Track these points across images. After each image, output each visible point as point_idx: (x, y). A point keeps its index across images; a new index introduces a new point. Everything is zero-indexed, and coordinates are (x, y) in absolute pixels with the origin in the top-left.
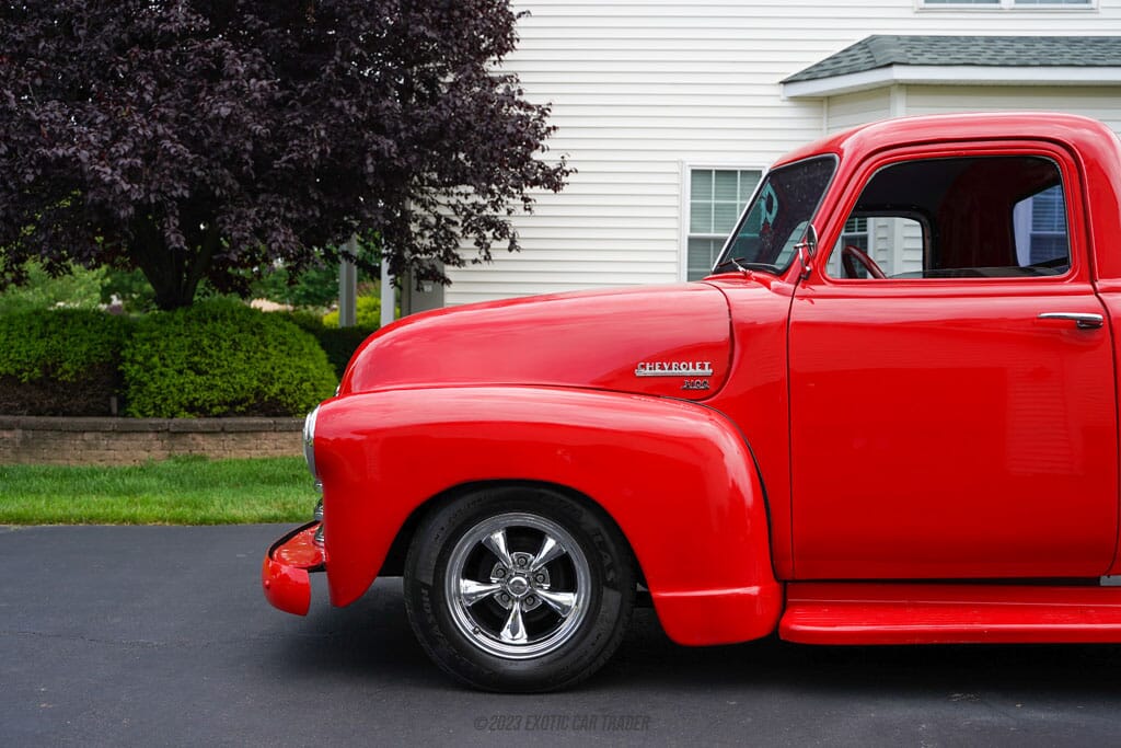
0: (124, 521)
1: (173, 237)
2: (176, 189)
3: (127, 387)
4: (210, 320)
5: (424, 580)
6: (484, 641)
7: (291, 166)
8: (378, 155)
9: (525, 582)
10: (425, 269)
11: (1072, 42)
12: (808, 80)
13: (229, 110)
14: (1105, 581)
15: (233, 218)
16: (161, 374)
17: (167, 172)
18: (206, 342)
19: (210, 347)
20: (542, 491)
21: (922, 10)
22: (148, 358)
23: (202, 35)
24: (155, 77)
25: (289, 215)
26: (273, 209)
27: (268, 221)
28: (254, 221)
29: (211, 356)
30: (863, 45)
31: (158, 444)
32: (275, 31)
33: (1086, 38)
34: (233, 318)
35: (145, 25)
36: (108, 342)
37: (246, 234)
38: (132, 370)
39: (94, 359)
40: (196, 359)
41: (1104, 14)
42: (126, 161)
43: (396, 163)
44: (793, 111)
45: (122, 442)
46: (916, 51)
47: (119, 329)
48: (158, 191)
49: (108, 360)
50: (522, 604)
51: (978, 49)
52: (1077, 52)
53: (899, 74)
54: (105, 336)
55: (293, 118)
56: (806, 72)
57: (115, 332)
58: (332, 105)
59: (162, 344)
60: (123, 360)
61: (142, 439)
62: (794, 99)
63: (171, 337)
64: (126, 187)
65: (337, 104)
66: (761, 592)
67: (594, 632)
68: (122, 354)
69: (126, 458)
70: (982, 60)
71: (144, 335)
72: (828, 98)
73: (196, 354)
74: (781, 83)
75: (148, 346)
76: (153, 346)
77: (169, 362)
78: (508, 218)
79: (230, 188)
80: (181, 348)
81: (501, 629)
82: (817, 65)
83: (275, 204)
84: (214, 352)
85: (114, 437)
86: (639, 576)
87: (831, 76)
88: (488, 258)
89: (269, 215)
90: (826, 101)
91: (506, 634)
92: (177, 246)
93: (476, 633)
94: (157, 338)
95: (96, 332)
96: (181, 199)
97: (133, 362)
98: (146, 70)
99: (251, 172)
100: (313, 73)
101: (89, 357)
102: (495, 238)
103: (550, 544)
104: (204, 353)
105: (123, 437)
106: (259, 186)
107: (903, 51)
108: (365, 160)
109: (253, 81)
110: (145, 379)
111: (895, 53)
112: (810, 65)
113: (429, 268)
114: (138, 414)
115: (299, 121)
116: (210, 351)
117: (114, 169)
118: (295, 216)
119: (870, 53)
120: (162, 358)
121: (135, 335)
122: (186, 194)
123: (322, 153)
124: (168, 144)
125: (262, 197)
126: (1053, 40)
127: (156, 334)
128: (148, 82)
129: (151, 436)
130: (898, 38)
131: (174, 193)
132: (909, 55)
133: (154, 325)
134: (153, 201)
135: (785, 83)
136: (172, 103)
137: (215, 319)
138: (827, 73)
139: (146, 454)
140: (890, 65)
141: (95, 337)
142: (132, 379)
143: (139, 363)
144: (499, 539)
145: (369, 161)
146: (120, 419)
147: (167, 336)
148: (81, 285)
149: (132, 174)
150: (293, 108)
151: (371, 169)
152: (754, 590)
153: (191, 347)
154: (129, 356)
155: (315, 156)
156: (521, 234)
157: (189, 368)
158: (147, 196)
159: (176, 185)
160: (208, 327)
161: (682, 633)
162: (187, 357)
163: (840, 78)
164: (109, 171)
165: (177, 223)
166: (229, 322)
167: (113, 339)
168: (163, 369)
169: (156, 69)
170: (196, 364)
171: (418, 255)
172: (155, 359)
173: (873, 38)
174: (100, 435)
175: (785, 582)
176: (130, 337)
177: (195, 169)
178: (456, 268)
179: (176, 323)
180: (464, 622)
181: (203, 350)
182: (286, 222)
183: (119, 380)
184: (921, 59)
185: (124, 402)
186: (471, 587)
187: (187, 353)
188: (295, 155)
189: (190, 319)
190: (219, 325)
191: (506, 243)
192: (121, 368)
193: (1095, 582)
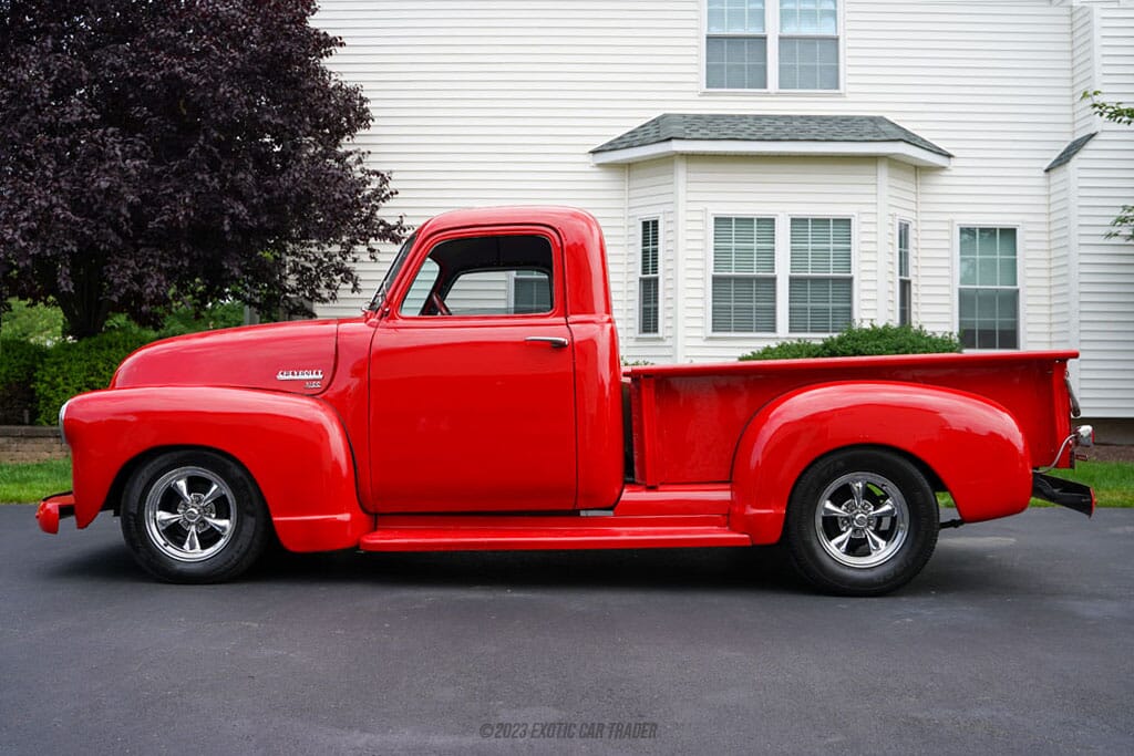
0: (11, 501)
1: (63, 283)
2: (67, 245)
3: (38, 402)
4: (106, 348)
5: (132, 510)
6: (171, 551)
7: (162, 226)
8: (234, 217)
9: (196, 512)
10: (294, 305)
11: (824, 120)
12: (611, 150)
13: (108, 184)
14: (583, 513)
15: (117, 267)
16: (64, 391)
17: (61, 232)
18: (101, 365)
19: (104, 369)
20: (205, 453)
21: (705, 94)
22: (54, 378)
23: (92, 126)
24: (56, 159)
25: (163, 265)
26: (150, 260)
27: (145, 270)
28: (133, 269)
29: (104, 376)
30: (656, 122)
31: (58, 447)
32: (156, 119)
33: (836, 117)
34: (125, 347)
35: (47, 119)
36: (25, 365)
37: (126, 281)
38: (41, 388)
39: (11, 379)
40: (92, 379)
41: (850, 98)
42: (25, 224)
43: (249, 223)
44: (602, 176)
45: (29, 445)
46: (694, 128)
47: (34, 355)
48: (53, 247)
49: (23, 380)
50: (196, 527)
51: (746, 126)
52: (823, 129)
53: (677, 146)
54: (22, 361)
55: (167, 188)
56: (610, 144)
57: (30, 357)
58: (196, 178)
59: (66, 367)
60: (36, 380)
61: (44, 443)
62: (599, 165)
63: (74, 361)
64: (23, 244)
65: (200, 177)
66: (352, 518)
67: (238, 544)
68: (35, 375)
69: (32, 458)
70: (744, 136)
71: (52, 360)
72: (629, 164)
73: (92, 375)
74: (591, 152)
75: (55, 369)
76: (59, 369)
77: (70, 381)
78: (353, 265)
79: (112, 244)
80: (81, 371)
81: (183, 544)
82: (620, 138)
83: (152, 256)
84: (107, 373)
85: (23, 440)
86: (265, 507)
87: (627, 148)
88: (334, 298)
89: (146, 264)
90: (628, 167)
91: (187, 546)
92: (66, 289)
93: (166, 545)
94: (62, 362)
95: (15, 358)
96: (71, 253)
97: (42, 381)
98: (50, 152)
99: (130, 231)
100: (183, 153)
101: (7, 378)
102: (342, 280)
103: (215, 487)
104: (99, 374)
105: (30, 441)
106: (140, 241)
107: (682, 127)
108: (224, 220)
109: (128, 161)
110: (51, 395)
111: (674, 130)
112: (612, 139)
113: (297, 305)
114: (45, 423)
115: (171, 190)
116: (104, 373)
117: (15, 231)
118: (168, 265)
119: (659, 129)
120: (65, 379)
121: (46, 360)
122: (75, 249)
123: (187, 215)
124: (59, 211)
125: (142, 250)
126: (809, 118)
127: (62, 359)
128: (50, 162)
129: (52, 440)
130: (684, 116)
131: (65, 248)
132: (687, 131)
133: (62, 352)
134: (49, 254)
135: (593, 152)
136: (69, 178)
137: (110, 347)
138: (624, 145)
139: (48, 455)
140: (669, 139)
141: (14, 361)
142: (40, 395)
143: (46, 382)
144: (182, 484)
145: (226, 222)
146: (28, 427)
147: (70, 360)
148: (44, 318)
149: (30, 234)
150: (168, 180)
151: (227, 228)
152: (346, 517)
153: (89, 369)
154: (40, 377)
155: (181, 218)
156: (362, 276)
157: (87, 386)
158: (43, 251)
159: (67, 242)
160: (104, 354)
161: (292, 544)
162: (85, 378)
163: (634, 149)
164: (11, 231)
165: (68, 272)
166: (122, 349)
167: (28, 363)
168: (66, 387)
169: (57, 152)
170: (93, 382)
171: (288, 294)
172: (60, 380)
173: (664, 117)
174: (11, 440)
175: (376, 514)
176: (43, 362)
177: (85, 229)
178: (321, 305)
179: (79, 350)
180: (158, 540)
181: (98, 371)
182: (160, 270)
183: (31, 397)
184: (695, 135)
185: (35, 415)
186: (163, 515)
187: (85, 374)
188: (165, 218)
189: (90, 347)
190: (113, 351)
191: (351, 285)
192: (32, 386)
193: (576, 513)
